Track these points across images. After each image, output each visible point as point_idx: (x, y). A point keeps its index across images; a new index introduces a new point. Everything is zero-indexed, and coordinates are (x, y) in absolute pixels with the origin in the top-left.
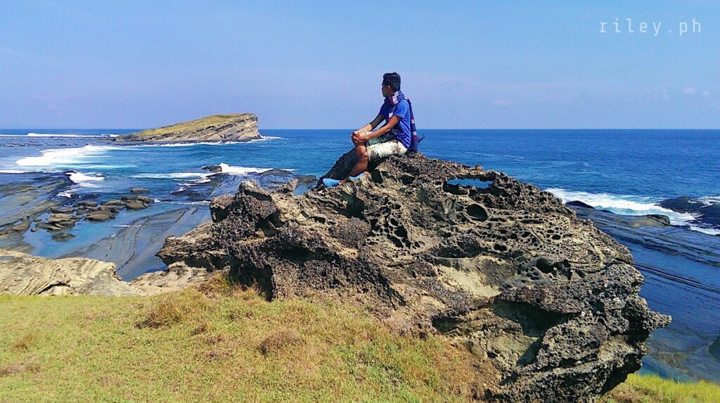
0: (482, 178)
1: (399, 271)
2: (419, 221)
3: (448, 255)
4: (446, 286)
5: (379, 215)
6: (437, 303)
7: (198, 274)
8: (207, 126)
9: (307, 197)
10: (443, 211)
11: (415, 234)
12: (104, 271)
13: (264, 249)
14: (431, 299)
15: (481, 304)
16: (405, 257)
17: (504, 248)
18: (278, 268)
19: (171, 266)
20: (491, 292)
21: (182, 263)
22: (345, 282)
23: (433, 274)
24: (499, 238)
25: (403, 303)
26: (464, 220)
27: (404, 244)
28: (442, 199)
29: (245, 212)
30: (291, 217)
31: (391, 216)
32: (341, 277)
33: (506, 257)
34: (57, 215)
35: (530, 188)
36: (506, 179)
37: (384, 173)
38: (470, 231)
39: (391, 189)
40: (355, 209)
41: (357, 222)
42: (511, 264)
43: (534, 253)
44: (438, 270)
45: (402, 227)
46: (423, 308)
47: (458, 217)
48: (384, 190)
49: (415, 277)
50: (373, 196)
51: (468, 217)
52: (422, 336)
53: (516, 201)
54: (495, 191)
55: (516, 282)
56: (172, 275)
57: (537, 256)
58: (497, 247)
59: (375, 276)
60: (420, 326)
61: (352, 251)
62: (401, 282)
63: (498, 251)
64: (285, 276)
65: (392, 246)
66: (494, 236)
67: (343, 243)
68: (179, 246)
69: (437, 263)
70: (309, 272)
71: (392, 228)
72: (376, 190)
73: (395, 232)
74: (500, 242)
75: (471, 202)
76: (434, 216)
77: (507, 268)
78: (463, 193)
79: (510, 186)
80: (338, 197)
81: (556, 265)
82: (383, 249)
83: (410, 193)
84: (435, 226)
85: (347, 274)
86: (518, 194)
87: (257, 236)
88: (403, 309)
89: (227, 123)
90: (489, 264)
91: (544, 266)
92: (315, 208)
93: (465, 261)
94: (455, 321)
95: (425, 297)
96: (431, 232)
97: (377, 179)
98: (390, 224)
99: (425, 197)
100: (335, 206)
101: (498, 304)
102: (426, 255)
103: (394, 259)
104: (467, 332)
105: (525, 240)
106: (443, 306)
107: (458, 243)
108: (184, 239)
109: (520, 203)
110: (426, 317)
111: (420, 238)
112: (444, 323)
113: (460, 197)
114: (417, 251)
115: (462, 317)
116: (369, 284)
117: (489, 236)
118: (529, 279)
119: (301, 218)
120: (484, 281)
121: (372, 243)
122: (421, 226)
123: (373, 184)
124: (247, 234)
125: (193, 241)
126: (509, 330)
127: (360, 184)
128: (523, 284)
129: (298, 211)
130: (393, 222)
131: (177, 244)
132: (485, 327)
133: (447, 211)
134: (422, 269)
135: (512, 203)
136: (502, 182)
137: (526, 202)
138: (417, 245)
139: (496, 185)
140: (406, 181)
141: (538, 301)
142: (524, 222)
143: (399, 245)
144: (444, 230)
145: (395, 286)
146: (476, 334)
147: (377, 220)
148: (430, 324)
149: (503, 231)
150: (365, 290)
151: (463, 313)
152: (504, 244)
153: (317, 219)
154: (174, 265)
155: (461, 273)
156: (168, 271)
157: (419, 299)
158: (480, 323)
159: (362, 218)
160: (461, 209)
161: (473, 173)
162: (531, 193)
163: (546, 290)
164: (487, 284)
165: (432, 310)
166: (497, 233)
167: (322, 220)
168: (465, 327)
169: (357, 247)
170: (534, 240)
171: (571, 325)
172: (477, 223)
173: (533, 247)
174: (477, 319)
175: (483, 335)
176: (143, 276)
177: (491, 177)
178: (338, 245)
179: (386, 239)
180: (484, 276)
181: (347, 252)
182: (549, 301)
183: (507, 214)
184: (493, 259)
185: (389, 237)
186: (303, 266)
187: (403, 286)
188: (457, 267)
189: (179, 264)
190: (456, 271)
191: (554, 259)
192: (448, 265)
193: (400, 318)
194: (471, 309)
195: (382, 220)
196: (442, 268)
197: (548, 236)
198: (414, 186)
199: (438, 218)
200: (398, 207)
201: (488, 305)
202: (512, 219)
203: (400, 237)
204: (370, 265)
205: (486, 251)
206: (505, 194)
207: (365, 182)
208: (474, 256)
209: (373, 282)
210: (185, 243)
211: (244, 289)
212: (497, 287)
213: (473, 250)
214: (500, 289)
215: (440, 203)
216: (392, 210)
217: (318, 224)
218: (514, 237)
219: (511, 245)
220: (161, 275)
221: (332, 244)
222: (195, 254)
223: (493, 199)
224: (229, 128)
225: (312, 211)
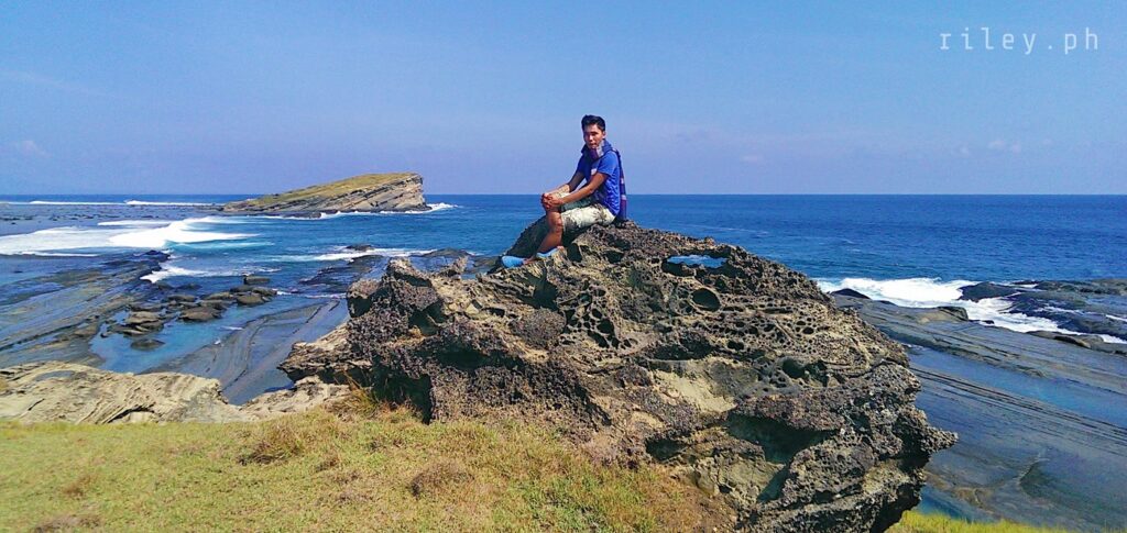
0: (713, 254)
1: (601, 379)
2: (630, 312)
3: (669, 355)
4: (665, 398)
5: (576, 305)
6: (652, 422)
7: (338, 394)
8: (351, 190)
9: (481, 281)
10: (662, 298)
11: (624, 329)
12: (204, 391)
13: (421, 352)
14: (644, 416)
15: (710, 422)
16: (610, 361)
17: (741, 346)
18: (439, 379)
19: (299, 382)
20: (723, 405)
21: (316, 379)
22: (529, 396)
23: (648, 382)
24: (734, 332)
25: (607, 422)
26: (690, 310)
27: (609, 343)
28: (659, 282)
29: (394, 303)
30: (457, 309)
31: (593, 305)
32: (526, 389)
33: (743, 358)
34: (139, 314)
35: (775, 266)
36: (744, 255)
37: (584, 248)
38: (696, 324)
39: (593, 270)
40: (544, 296)
41: (547, 314)
42: (749, 367)
43: (779, 352)
44: (655, 377)
45: (608, 320)
46: (634, 429)
47: (682, 306)
48: (584, 271)
49: (624, 386)
50: (568, 279)
51: (695, 306)
52: (633, 465)
53: (757, 284)
54: (731, 272)
55: (755, 391)
56: (301, 395)
57: (783, 355)
58: (731, 344)
59: (571, 387)
60: (630, 453)
61: (540, 353)
62: (606, 394)
63: (733, 351)
64: (449, 390)
65: (595, 345)
66: (728, 330)
67: (528, 342)
68: (310, 355)
69: (653, 367)
70: (482, 382)
71: (593, 321)
72: (573, 271)
73: (598, 327)
74: (736, 339)
75: (699, 286)
76: (649, 306)
77: (745, 371)
78: (689, 274)
79: (749, 264)
80: (522, 280)
81: (808, 367)
82: (582, 350)
83: (618, 274)
84: (651, 318)
85: (532, 384)
86: (760, 275)
87: (412, 335)
88: (607, 430)
89: (380, 186)
90: (721, 368)
91: (792, 369)
92: (491, 297)
93: (690, 364)
94: (676, 445)
95: (636, 414)
96: (646, 327)
97: (575, 256)
98: (591, 316)
99: (638, 279)
100: (518, 293)
101: (732, 421)
102: (638, 358)
103: (596, 362)
104: (693, 460)
105: (768, 334)
106: (661, 425)
107: (681, 340)
108: (318, 344)
109: (762, 286)
110: (637, 440)
111: (631, 335)
112: (662, 448)
113: (685, 279)
114: (627, 351)
115: (685, 440)
116: (562, 398)
117: (722, 330)
118: (773, 387)
119: (471, 310)
120: (715, 390)
121: (566, 342)
122: (633, 318)
123: (569, 263)
124: (397, 333)
125: (331, 347)
126: (747, 455)
127: (551, 263)
128: (765, 394)
129: (468, 300)
130: (595, 313)
131: (308, 352)
132: (716, 452)
133: (666, 298)
134: (633, 376)
135: (752, 287)
136: (739, 259)
137: (770, 285)
138: (627, 344)
139: (731, 262)
140: (613, 258)
141: (784, 415)
142: (767, 311)
143: (603, 344)
144: (663, 323)
145: (597, 400)
146: (704, 462)
147: (574, 311)
148: (643, 449)
149: (740, 324)
150: (558, 406)
151: (687, 434)
152: (741, 340)
153: (493, 311)
154: (304, 381)
155: (685, 380)
156: (295, 389)
157: (628, 416)
158: (709, 447)
159: (555, 308)
160: (685, 295)
161: (700, 247)
162: (777, 274)
163: (795, 401)
164: (719, 395)
165: (646, 431)
166: (731, 326)
167: (500, 313)
168: (690, 452)
169: (546, 348)
170: (780, 334)
171: (827, 446)
172: (706, 313)
173: (779, 344)
174: (706, 441)
175: (713, 463)
176: (260, 398)
177: (724, 252)
178: (522, 346)
179: (585, 335)
180: (715, 384)
181: (534, 355)
182: (798, 416)
183: (746, 301)
184: (727, 361)
185: (589, 333)
186: (474, 375)
187: (607, 399)
188: (680, 372)
189: (310, 379)
190: (678, 378)
191: (805, 359)
192: (668, 370)
193: (603, 442)
194: (697, 429)
195: (580, 311)
196: (660, 374)
197: (798, 329)
198: (623, 266)
199: (656, 308)
200: (602, 293)
201: (720, 422)
202: (751, 307)
203: (605, 334)
204: (564, 372)
205: (717, 350)
206: (743, 275)
207: (558, 261)
208: (702, 357)
209: (568, 395)
210: (319, 351)
211: (393, 408)
212: (732, 398)
213: (701, 349)
214: (735, 401)
215: (657, 288)
216: (595, 298)
217: (495, 318)
218: (754, 331)
219: (750, 342)
220: (286, 395)
221: (513, 344)
222: (333, 365)
223: (727, 281)
224: (383, 194)
225: (487, 299)
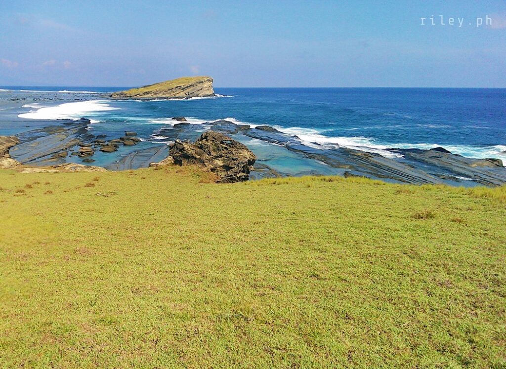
1: (207, 160)
2: (214, 150)
3: (217, 157)
4: (215, 163)
5: (206, 149)
6: (212, 166)
8: (176, 86)
9: (191, 144)
11: (212, 153)
13: (180, 156)
15: (220, 167)
16: (209, 158)
18: (183, 160)
20: (222, 164)
22: (196, 163)
23: (213, 161)
25: (206, 166)
28: (219, 145)
30: (187, 149)
33: (227, 158)
39: (209, 143)
40: (201, 147)
41: (201, 150)
43: (232, 157)
45: (210, 151)
49: (209, 161)
51: (224, 150)
52: (208, 172)
54: (231, 144)
58: (226, 156)
59: (202, 162)
64: (184, 162)
67: (197, 155)
69: (215, 159)
70: (189, 161)
72: (206, 143)
73: (208, 153)
75: (226, 146)
76: (217, 149)
77: (227, 160)
80: (198, 144)
82: (206, 156)
84: (217, 151)
85: (197, 161)
86: (236, 145)
87: (179, 153)
89: (190, 84)
91: (233, 159)
93: (220, 159)
94: (215, 170)
96: (217, 153)
99: (216, 145)
100: (197, 146)
101: (223, 166)
102: (213, 157)
103: (207, 158)
105: (232, 154)
107: (220, 155)
110: (209, 169)
112: (212, 170)
113: (224, 145)
117: (226, 153)
118: (229, 162)
119: (189, 149)
121: (203, 155)
126: (224, 171)
129: (189, 147)
130: (208, 150)
133: (220, 148)
134: (211, 160)
135: (235, 147)
136: (234, 142)
138: (212, 155)
141: (229, 165)
143: (209, 155)
144: (219, 152)
145: (205, 163)
150: (200, 164)
151: (217, 168)
155: (218, 161)
157: (209, 166)
162: (239, 145)
165: (211, 168)
167: (194, 150)
168: (217, 171)
169: (200, 156)
171: (233, 169)
174: (219, 169)
175: (220, 172)
179: (206, 154)
180: (223, 161)
181: (198, 157)
182: (231, 165)
184: (225, 158)
187: (207, 163)
193: (205, 169)
199: (219, 150)
204: (202, 159)
205: (224, 156)
211: (176, 165)
212: (224, 163)
213: (222, 156)
216: (209, 148)
219: (229, 155)
221: (195, 155)
223: (231, 146)
224: (192, 88)
225: (192, 148)
